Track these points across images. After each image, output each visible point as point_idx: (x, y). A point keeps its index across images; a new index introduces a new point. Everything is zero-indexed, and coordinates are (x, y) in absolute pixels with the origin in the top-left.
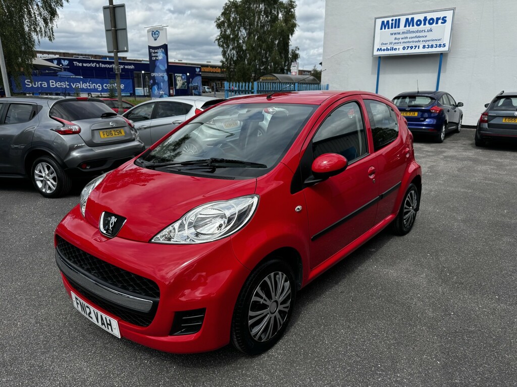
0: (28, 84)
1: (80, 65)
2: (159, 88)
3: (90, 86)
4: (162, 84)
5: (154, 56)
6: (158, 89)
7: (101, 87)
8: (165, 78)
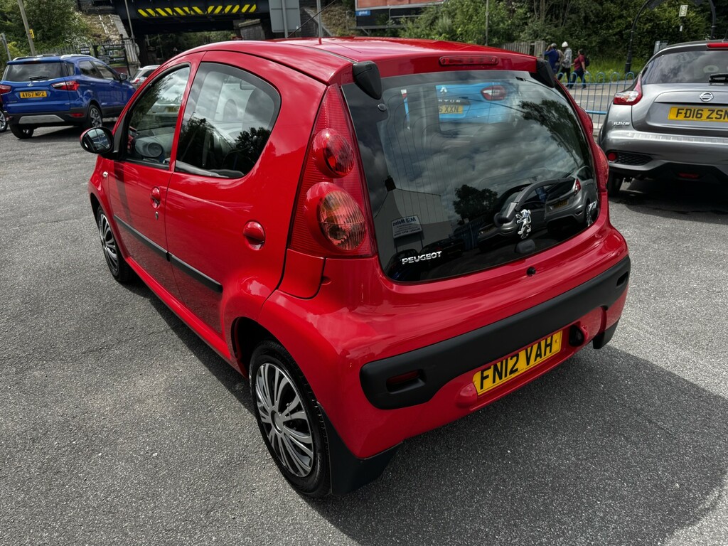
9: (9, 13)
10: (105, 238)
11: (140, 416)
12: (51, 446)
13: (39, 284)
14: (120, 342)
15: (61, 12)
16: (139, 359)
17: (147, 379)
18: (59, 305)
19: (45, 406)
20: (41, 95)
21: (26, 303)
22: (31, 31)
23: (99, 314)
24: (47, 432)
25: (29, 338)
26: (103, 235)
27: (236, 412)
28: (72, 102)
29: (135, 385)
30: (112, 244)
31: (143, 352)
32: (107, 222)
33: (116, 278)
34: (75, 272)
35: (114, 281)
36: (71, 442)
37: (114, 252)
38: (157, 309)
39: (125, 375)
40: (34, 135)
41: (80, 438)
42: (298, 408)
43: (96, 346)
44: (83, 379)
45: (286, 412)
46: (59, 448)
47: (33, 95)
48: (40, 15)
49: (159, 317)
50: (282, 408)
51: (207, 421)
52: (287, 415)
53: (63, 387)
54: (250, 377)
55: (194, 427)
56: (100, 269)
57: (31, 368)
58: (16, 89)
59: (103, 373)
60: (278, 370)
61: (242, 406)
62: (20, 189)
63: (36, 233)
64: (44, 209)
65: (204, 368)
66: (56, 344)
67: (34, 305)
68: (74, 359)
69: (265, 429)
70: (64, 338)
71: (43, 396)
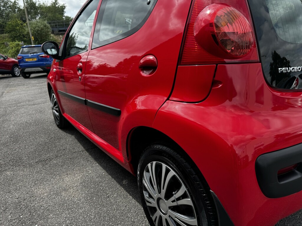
9: (26, 35)
10: (53, 105)
11: (65, 199)
12: (7, 218)
13: (20, 129)
14: (57, 156)
15: (46, 34)
16: (67, 166)
17: (71, 177)
18: (28, 138)
19: (9, 192)
20: (34, 60)
21: (11, 138)
22: (33, 37)
23: (47, 142)
24: (6, 209)
25: (8, 154)
26: (53, 104)
27: (125, 198)
28: (47, 63)
29: (63, 180)
30: (57, 108)
31: (69, 162)
32: (55, 97)
33: (58, 126)
34: (38, 124)
35: (57, 128)
36: (20, 216)
37: (58, 112)
38: (78, 140)
39: (58, 174)
40: (30, 77)
41: (26, 214)
42: (184, 196)
43: (43, 158)
44: (34, 176)
45: (173, 198)
46: (11, 220)
47: (31, 60)
48: (38, 35)
49: (79, 144)
50: (168, 196)
51: (107, 204)
52: (173, 201)
53: (22, 181)
54: (138, 173)
55: (98, 207)
56: (51, 123)
57: (6, 170)
58: (24, 58)
59: (46, 173)
60: (164, 166)
61: (128, 194)
62: (21, 94)
63: (23, 109)
64: (29, 101)
65: (104, 171)
66: (22, 157)
67: (15, 138)
68: (31, 166)
69: (149, 211)
70: (27, 155)
71: (9, 186)
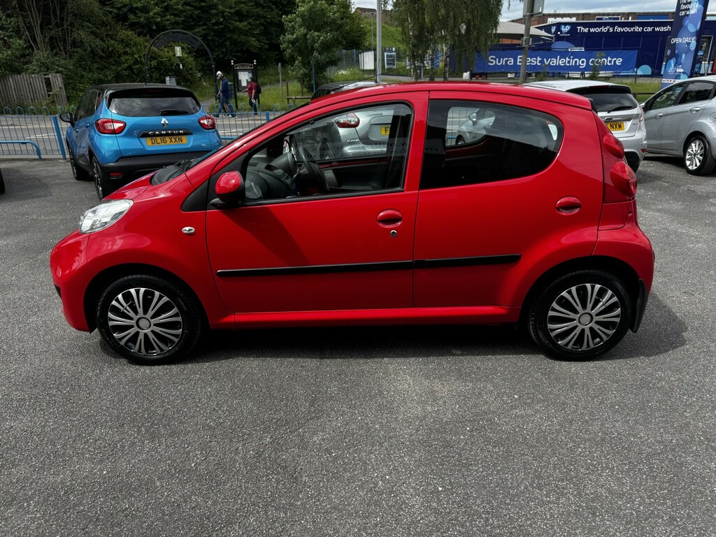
0: (493, 61)
1: (586, 30)
2: (677, 64)
3: (569, 62)
4: (684, 56)
5: (684, 10)
6: (675, 66)
7: (585, 64)
8: (691, 46)
